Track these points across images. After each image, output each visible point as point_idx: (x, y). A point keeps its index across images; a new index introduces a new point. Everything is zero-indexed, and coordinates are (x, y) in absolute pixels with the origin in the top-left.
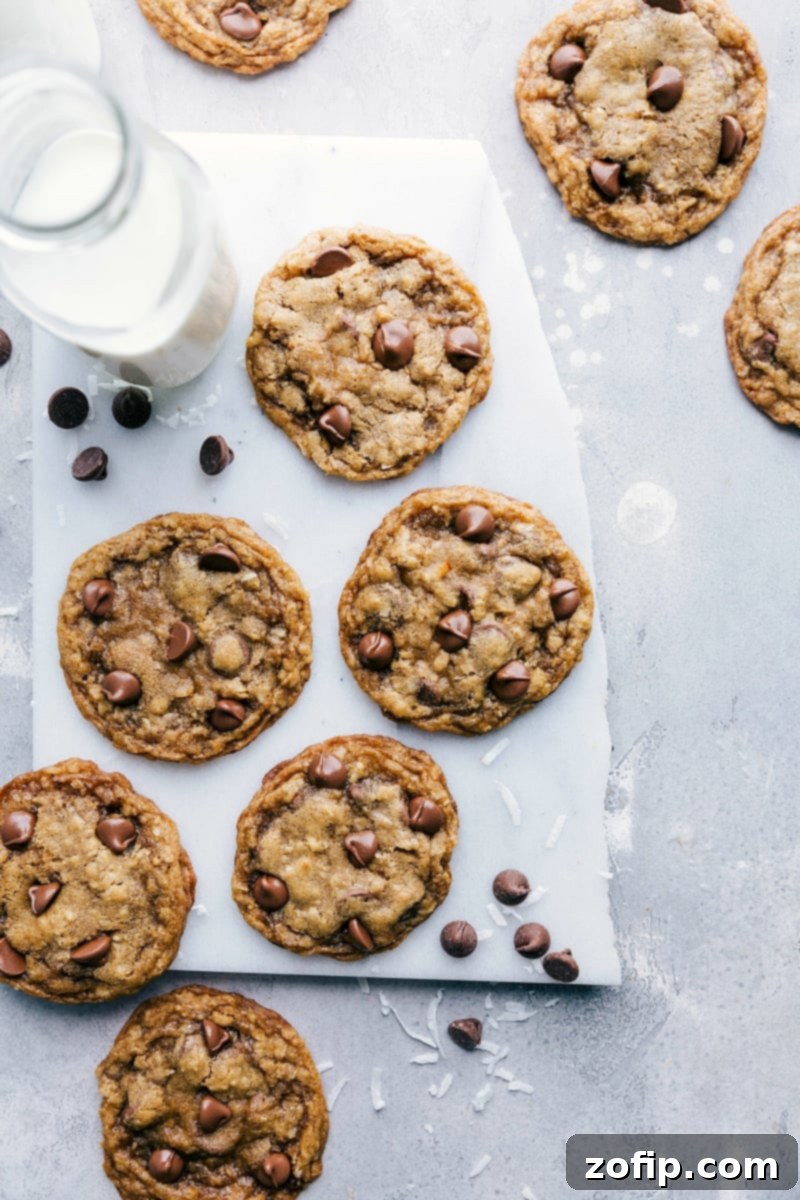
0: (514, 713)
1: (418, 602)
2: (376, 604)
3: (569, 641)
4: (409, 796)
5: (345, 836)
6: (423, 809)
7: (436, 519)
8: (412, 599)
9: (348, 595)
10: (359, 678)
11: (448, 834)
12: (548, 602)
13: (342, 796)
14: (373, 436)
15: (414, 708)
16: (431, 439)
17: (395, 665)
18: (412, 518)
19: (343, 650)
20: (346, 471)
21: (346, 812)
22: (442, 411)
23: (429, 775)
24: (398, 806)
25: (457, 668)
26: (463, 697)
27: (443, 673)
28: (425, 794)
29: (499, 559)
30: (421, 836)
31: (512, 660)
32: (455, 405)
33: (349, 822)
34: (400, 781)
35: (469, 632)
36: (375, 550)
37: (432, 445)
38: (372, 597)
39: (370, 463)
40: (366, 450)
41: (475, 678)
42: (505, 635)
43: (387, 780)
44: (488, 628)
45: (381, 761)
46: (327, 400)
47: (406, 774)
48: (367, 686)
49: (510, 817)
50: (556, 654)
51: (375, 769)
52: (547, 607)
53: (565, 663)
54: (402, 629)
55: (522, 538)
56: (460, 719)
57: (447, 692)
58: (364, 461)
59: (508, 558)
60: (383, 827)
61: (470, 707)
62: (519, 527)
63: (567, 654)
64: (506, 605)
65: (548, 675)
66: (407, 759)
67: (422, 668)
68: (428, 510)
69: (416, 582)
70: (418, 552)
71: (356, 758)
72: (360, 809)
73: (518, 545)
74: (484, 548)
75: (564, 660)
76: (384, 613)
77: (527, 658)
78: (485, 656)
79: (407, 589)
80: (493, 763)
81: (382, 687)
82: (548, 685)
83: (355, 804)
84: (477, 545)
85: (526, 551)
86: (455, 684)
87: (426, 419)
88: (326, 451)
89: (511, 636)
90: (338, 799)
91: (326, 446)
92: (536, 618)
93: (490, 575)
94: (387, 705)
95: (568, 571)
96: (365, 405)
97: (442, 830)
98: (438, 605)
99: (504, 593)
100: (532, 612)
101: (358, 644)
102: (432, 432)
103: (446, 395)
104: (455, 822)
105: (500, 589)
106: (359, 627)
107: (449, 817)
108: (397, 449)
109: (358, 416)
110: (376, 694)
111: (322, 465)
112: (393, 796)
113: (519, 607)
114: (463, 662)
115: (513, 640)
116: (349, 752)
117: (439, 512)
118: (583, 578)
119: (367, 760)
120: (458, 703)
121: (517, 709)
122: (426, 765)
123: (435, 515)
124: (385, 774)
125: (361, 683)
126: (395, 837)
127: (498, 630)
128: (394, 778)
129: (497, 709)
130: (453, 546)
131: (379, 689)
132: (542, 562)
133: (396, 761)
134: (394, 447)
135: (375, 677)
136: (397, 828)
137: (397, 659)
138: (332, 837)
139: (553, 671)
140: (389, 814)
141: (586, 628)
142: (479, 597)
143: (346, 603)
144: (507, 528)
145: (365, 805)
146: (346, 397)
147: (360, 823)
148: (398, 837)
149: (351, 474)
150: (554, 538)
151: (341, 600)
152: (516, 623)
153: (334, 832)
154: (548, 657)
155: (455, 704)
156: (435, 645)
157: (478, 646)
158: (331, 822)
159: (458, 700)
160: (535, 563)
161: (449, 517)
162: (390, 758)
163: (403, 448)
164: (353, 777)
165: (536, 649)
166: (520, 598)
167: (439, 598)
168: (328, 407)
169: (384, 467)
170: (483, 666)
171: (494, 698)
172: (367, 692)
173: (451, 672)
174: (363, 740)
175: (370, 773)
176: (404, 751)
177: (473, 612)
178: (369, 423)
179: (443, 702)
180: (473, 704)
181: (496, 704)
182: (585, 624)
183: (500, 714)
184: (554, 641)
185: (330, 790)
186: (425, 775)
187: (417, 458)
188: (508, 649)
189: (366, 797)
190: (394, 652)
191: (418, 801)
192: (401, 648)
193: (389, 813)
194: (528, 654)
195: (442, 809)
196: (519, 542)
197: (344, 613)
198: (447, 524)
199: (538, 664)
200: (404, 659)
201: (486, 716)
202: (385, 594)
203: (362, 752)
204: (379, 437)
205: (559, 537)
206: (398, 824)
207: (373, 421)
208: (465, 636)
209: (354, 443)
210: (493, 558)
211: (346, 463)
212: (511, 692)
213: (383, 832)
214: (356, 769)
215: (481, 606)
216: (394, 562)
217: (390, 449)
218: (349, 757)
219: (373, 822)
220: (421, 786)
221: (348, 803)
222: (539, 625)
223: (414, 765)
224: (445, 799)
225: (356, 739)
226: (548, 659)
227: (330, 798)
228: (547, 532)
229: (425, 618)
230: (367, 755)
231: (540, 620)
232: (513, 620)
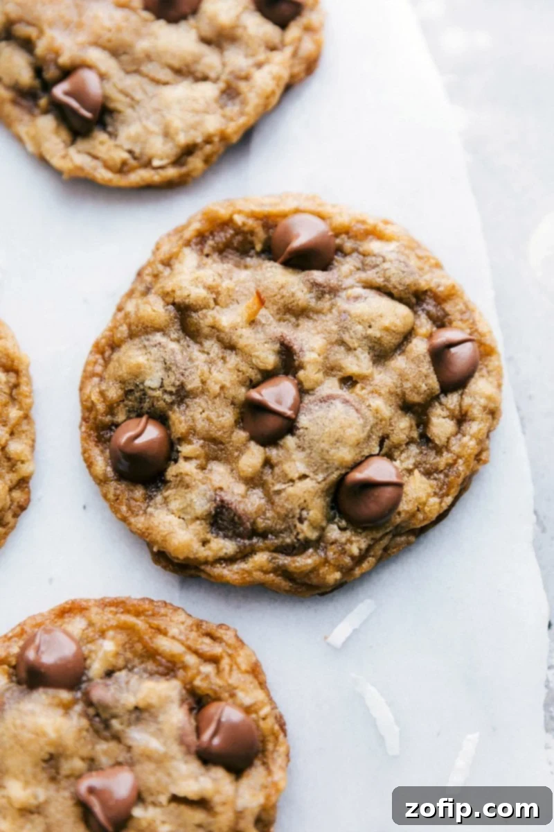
0: (378, 550)
1: (211, 362)
2: (139, 366)
3: (466, 427)
4: (198, 701)
5: (79, 777)
6: (219, 722)
7: (239, 238)
8: (200, 358)
9: (95, 363)
10: (111, 496)
11: (269, 772)
12: (428, 358)
13: (75, 702)
14: (140, 119)
15: (205, 542)
16: (232, 120)
17: (172, 471)
18: (201, 238)
19: (84, 452)
20: (95, 169)
21: (80, 730)
22: (247, 78)
23: (234, 663)
24: (177, 716)
25: (277, 470)
26: (290, 519)
27: (253, 482)
28: (226, 695)
29: (343, 294)
30: (219, 773)
31: (371, 456)
32: (266, 69)
33: (85, 751)
34: (181, 673)
35: (297, 408)
36: (141, 288)
37: (234, 128)
38: (133, 356)
39: (135, 158)
40: (129, 138)
41: (308, 484)
42: (357, 410)
43: (158, 673)
44: (327, 399)
45: (146, 638)
46: (64, 60)
47: (191, 659)
48: (124, 508)
49: (381, 738)
50: (447, 447)
51: (135, 654)
52: (427, 367)
53: (460, 461)
54: (183, 407)
55: (379, 260)
56: (284, 560)
57: (261, 512)
58: (126, 156)
59: (359, 291)
60: (149, 757)
61: (301, 537)
62: (374, 246)
63: (464, 446)
64: (359, 363)
65: (434, 483)
66: (193, 635)
67: (219, 473)
68: (227, 223)
69: (206, 330)
70: (210, 282)
71: (103, 634)
72: (107, 726)
73: (375, 271)
74: (318, 276)
75: (459, 457)
76: (152, 382)
77: (396, 454)
78: (324, 445)
79: (191, 343)
80: (345, 644)
81: (150, 510)
82: (434, 501)
83: (97, 715)
84: (307, 272)
85: (387, 280)
86: (276, 499)
87: (223, 92)
88: (64, 142)
89: (368, 414)
90: (67, 707)
91: (65, 135)
92: (408, 385)
93: (329, 316)
94: (159, 538)
95: (458, 316)
96: (128, 73)
97: (257, 763)
98: (244, 367)
99: (353, 343)
100: (402, 376)
101: (109, 440)
102: (233, 109)
103: (253, 55)
104: (282, 749)
105: (346, 337)
106: (111, 410)
107: (271, 738)
108: (177, 134)
109: (115, 85)
110: (139, 522)
111: (56, 162)
112: (166, 700)
113: (380, 368)
114: (289, 458)
115: (372, 421)
116: (91, 624)
117: (244, 224)
118: (482, 327)
119: (122, 637)
120: (281, 532)
121: (385, 542)
122: (228, 645)
123: (238, 231)
124: (155, 660)
125: (114, 504)
126: (169, 775)
127: (346, 402)
128: (170, 668)
129: (349, 541)
130: (268, 275)
131: (145, 512)
132: (414, 300)
133: (173, 638)
134: (172, 131)
135: (139, 493)
136: (173, 758)
137: (176, 461)
138: (53, 779)
139: (442, 476)
140: (159, 733)
141: (492, 406)
142: (312, 350)
143: (94, 375)
144: (355, 250)
145: (115, 716)
146: (97, 56)
147: (105, 753)
148: (175, 774)
149: (103, 175)
150: (431, 267)
151: (85, 371)
152: (375, 392)
153: (57, 769)
154: (433, 453)
155: (277, 534)
156: (241, 435)
157: (313, 429)
158: (52, 750)
159: (280, 526)
160: (400, 300)
161: (261, 234)
162: (164, 633)
163: (186, 132)
164: (96, 668)
165: (411, 441)
166: (381, 354)
167: (246, 355)
168: (67, 72)
169: (156, 163)
170: (323, 463)
171: (344, 523)
172: (124, 520)
173: (268, 477)
174: (119, 605)
175: (127, 661)
176: (189, 622)
177: (301, 374)
178: (133, 99)
179: (254, 532)
180: (306, 531)
181: (348, 534)
182: (489, 398)
183: (355, 550)
184: (441, 425)
185: (51, 691)
186: (225, 663)
187: (208, 148)
188: (363, 435)
189: (117, 701)
190: (170, 450)
191: (213, 709)
192: (183, 439)
193: (160, 730)
194: (397, 447)
195: (256, 722)
196: (376, 266)
197: (87, 391)
198: (259, 247)
199: (416, 466)
200: (187, 459)
201: (331, 554)
202: (154, 350)
203: (114, 623)
204: (147, 118)
205: (438, 266)
206: (175, 749)
207: (138, 95)
208: (289, 413)
209: (110, 129)
210: (334, 291)
211: (95, 157)
212: (371, 507)
213: (149, 767)
214: (100, 654)
215: (316, 362)
216: (170, 300)
217: (167, 134)
218: (90, 632)
219: (129, 748)
220: (217, 682)
221: (85, 714)
222: (416, 398)
223: (207, 646)
224: (263, 704)
225: (106, 604)
226: (432, 458)
227: (51, 705)
228: (420, 258)
229: (222, 388)
230: (122, 627)
231: (415, 388)
232: (369, 388)
